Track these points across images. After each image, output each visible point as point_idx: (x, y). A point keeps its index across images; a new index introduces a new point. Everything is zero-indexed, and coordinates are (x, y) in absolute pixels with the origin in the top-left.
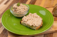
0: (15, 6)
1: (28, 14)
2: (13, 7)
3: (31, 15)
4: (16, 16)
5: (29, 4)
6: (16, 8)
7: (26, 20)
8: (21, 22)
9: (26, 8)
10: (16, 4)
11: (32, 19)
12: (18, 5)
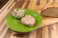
0: (15, 10)
1: (24, 16)
2: (14, 11)
3: (27, 16)
4: (17, 18)
5: (24, 8)
6: (16, 12)
7: (24, 21)
8: (20, 22)
9: (23, 12)
10: (16, 9)
11: (28, 20)
12: (17, 10)
